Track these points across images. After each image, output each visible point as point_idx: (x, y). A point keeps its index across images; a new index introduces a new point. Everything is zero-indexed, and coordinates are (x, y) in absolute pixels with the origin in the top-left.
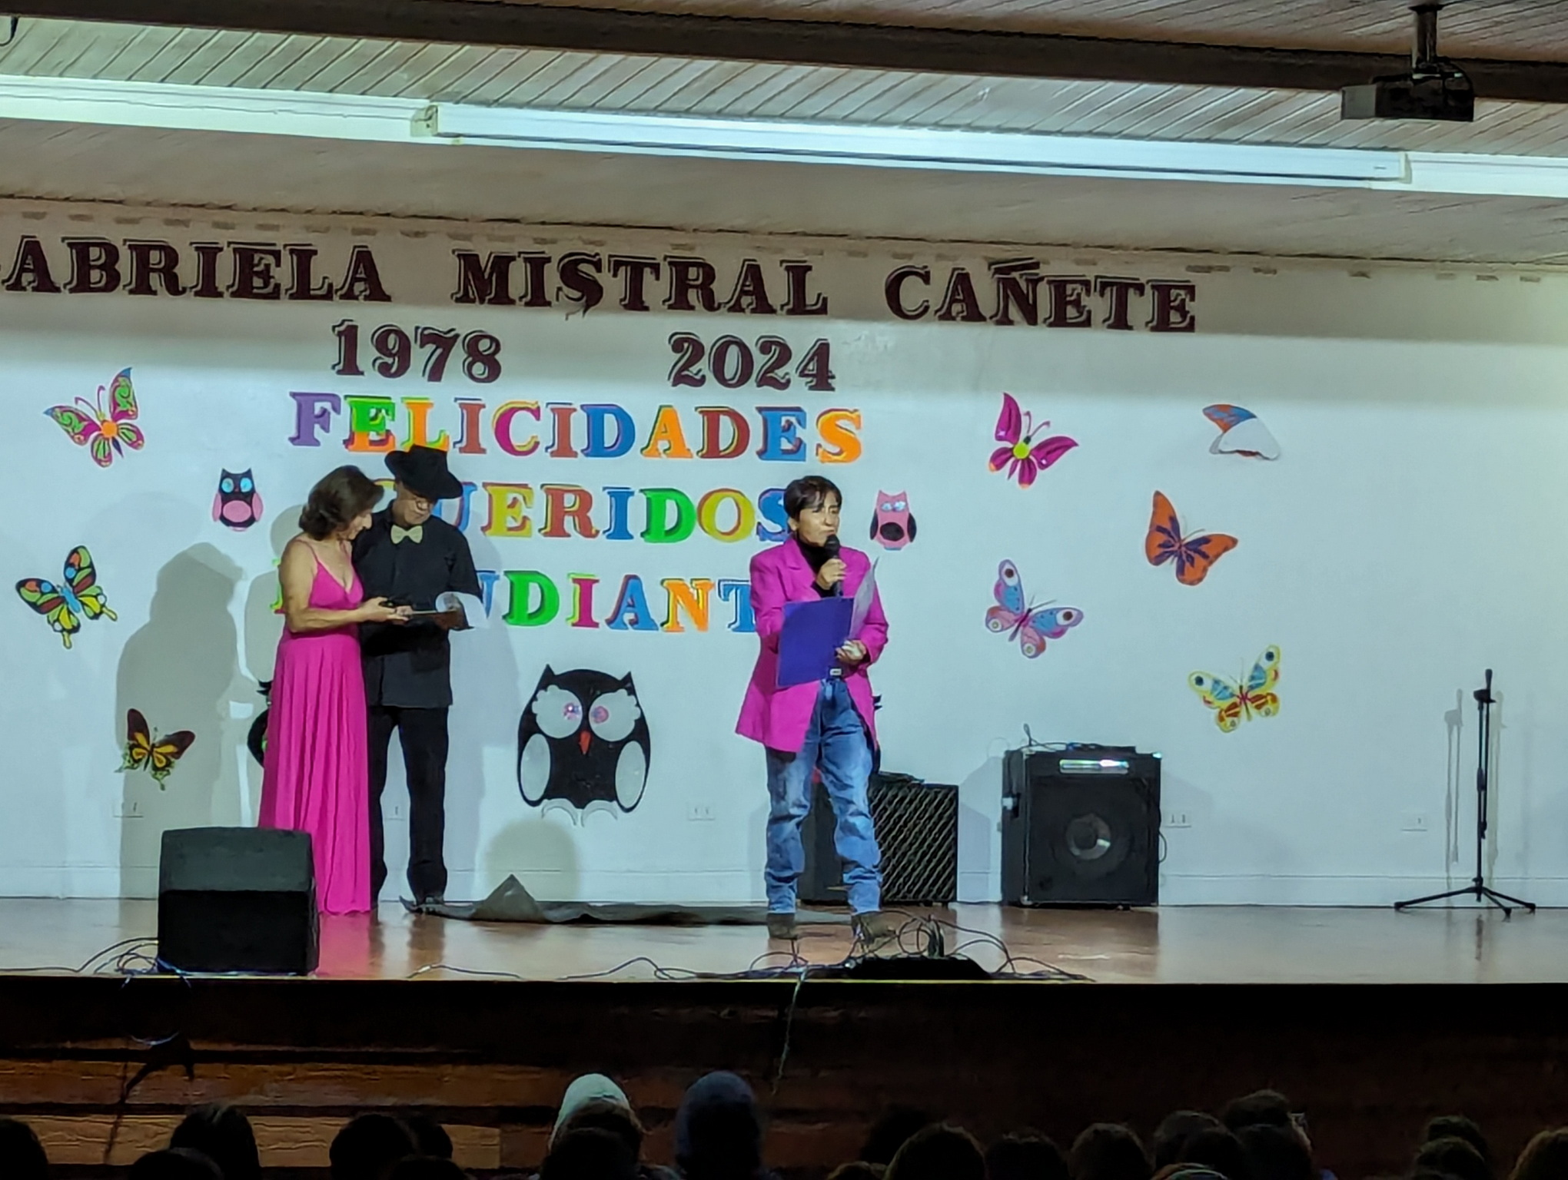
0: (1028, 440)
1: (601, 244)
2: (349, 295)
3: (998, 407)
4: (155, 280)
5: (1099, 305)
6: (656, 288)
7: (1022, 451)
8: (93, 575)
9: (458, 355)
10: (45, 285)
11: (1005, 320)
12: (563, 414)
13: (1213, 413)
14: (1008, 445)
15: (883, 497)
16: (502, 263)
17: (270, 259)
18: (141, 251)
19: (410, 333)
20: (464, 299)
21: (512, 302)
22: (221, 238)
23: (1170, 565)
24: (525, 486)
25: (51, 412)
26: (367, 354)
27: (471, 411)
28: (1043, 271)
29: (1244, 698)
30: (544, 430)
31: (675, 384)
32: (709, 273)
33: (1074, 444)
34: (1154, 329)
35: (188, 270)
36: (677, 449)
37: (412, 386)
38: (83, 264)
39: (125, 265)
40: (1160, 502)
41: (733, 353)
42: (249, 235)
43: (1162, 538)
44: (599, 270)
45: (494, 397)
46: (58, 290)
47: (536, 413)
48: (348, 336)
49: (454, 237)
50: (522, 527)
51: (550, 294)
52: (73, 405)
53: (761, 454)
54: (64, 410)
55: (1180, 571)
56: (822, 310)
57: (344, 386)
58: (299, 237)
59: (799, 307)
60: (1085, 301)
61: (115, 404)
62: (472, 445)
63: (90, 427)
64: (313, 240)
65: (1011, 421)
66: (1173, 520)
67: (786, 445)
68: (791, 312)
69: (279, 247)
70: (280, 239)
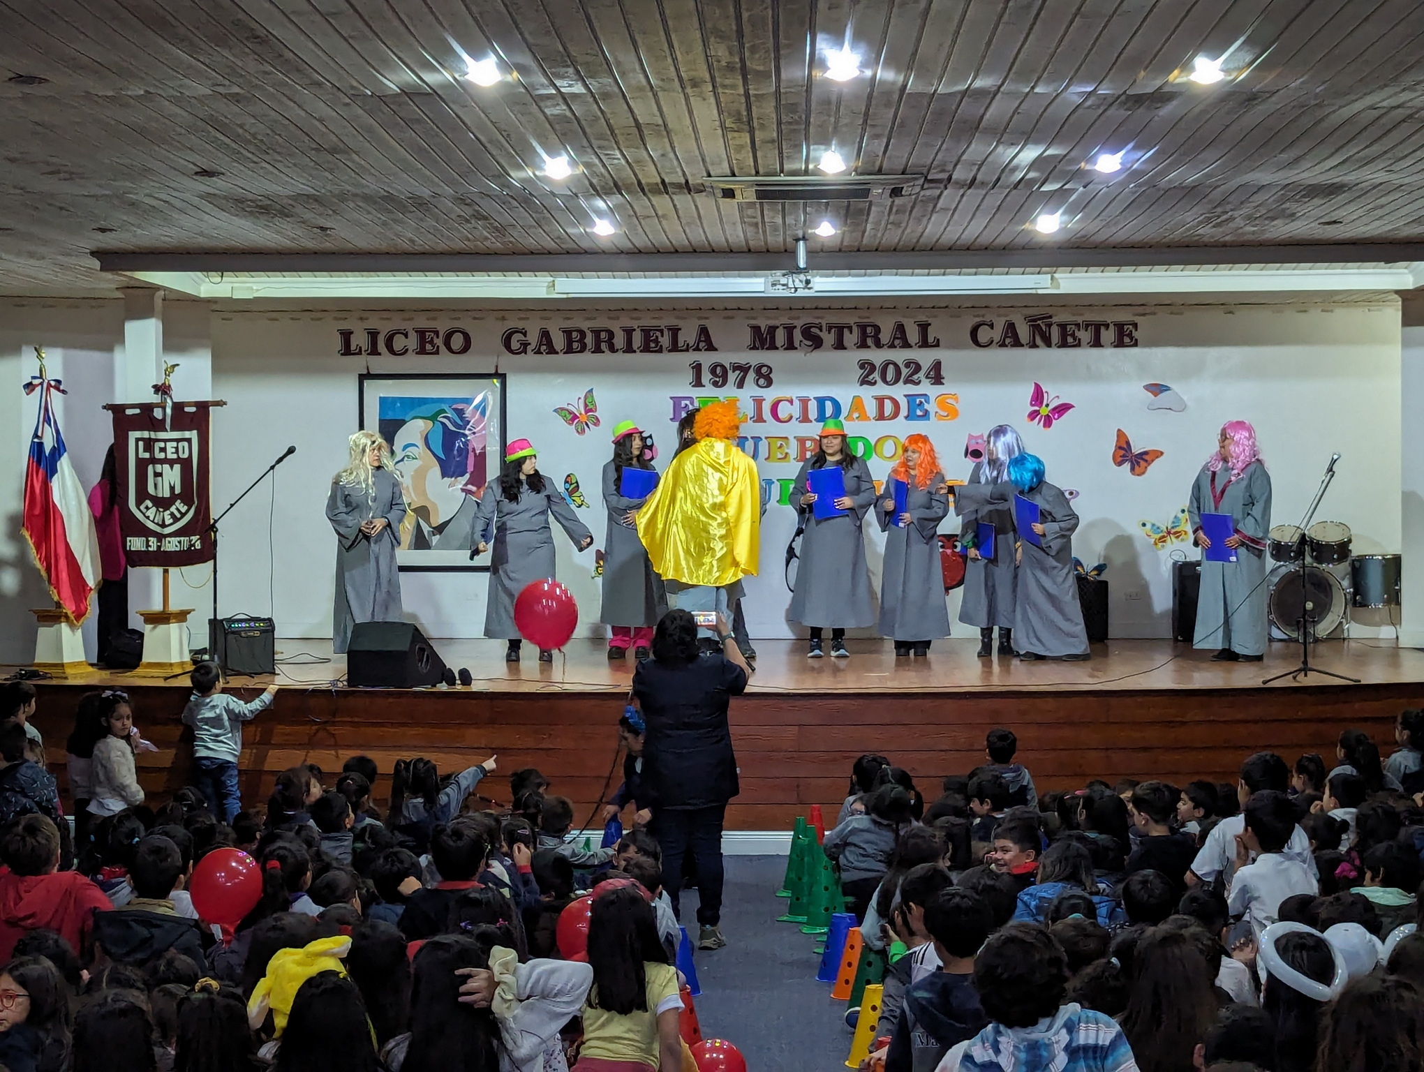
0: (1047, 405)
1: (822, 318)
2: (697, 349)
3: (1031, 390)
4: (604, 346)
5: (1085, 336)
6: (851, 338)
7: (1044, 411)
8: (578, 486)
9: (751, 375)
10: (552, 351)
11: (1034, 346)
12: (804, 402)
13: (1148, 388)
14: (1036, 408)
15: (971, 437)
16: (772, 330)
17: (658, 333)
18: (597, 333)
19: (728, 366)
20: (754, 348)
21: (777, 348)
22: (634, 324)
23: (1127, 466)
24: (786, 438)
25: (555, 411)
26: (706, 377)
27: (759, 402)
28: (1054, 320)
29: (1169, 533)
30: (796, 410)
31: (861, 385)
32: (877, 329)
33: (1073, 406)
34: (1115, 347)
35: (619, 341)
36: (863, 417)
37: (729, 391)
38: (570, 342)
39: (589, 340)
40: (1120, 434)
41: (891, 368)
42: (648, 322)
43: (1123, 452)
44: (821, 330)
45: (770, 395)
46: (557, 353)
47: (791, 402)
48: (697, 368)
49: (748, 318)
50: (785, 457)
51: (796, 344)
52: (566, 406)
53: (906, 418)
54: (562, 409)
55: (1132, 469)
56: (937, 345)
57: (696, 393)
58: (673, 322)
59: (924, 344)
60: (1077, 333)
61: (586, 405)
62: (759, 419)
63: (575, 417)
64: (680, 323)
65: (1038, 396)
66: (1128, 443)
67: (919, 413)
68: (920, 347)
69: (663, 327)
70: (663, 323)
